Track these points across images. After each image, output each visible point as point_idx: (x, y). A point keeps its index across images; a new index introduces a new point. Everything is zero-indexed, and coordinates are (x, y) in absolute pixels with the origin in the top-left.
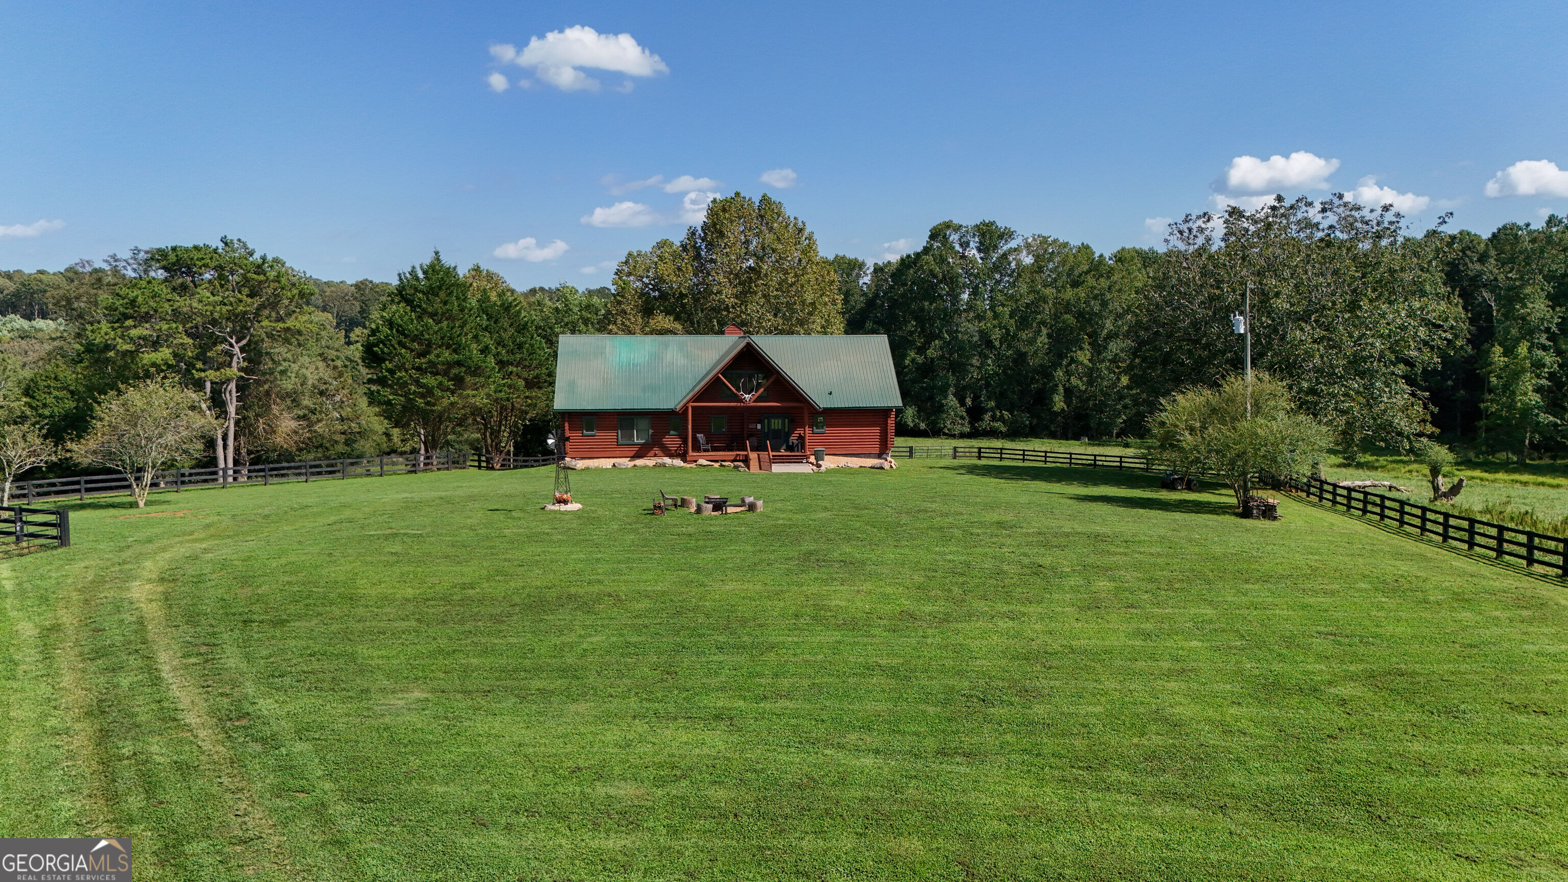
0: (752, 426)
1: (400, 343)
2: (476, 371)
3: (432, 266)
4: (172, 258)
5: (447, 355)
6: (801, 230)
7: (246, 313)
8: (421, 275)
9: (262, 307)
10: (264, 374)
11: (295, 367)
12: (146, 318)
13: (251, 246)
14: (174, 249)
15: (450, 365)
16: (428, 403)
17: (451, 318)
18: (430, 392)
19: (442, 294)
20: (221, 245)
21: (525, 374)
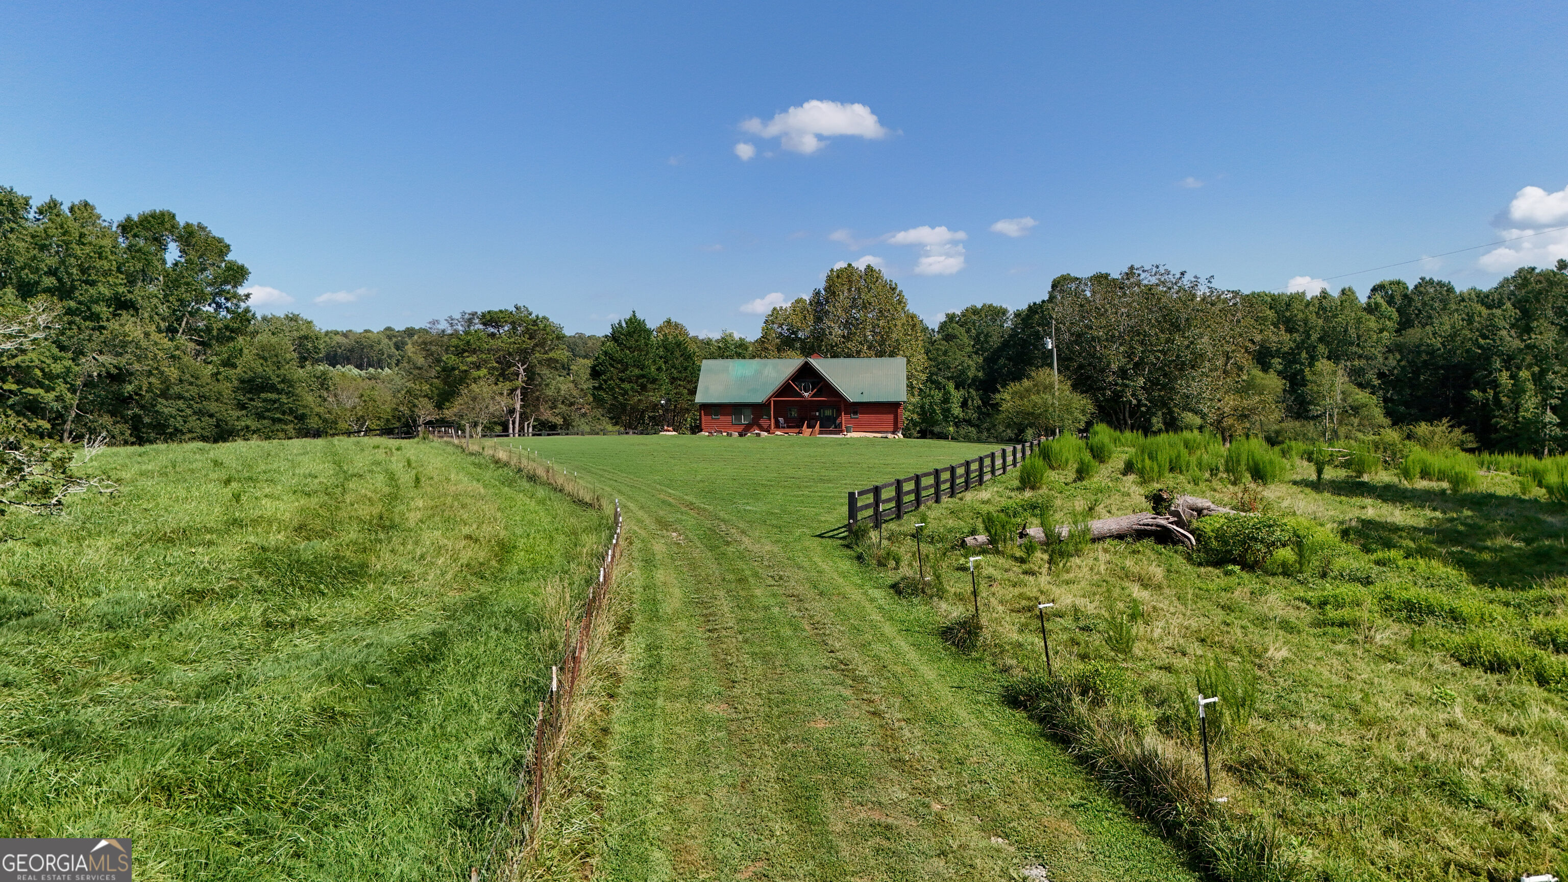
0: (813, 413)
1: (610, 364)
2: (654, 381)
3: (630, 319)
4: (488, 317)
5: (637, 372)
6: (894, 289)
7: (526, 349)
8: (624, 325)
9: (536, 345)
10: (536, 385)
11: (554, 382)
12: (474, 352)
13: (530, 310)
14: (489, 312)
15: (639, 377)
16: (626, 400)
17: (640, 350)
18: (626, 393)
19: (636, 336)
20: (514, 309)
21: (688, 386)
